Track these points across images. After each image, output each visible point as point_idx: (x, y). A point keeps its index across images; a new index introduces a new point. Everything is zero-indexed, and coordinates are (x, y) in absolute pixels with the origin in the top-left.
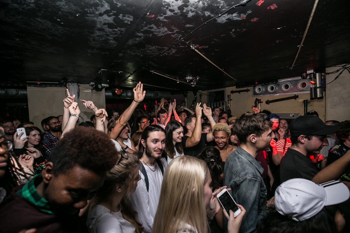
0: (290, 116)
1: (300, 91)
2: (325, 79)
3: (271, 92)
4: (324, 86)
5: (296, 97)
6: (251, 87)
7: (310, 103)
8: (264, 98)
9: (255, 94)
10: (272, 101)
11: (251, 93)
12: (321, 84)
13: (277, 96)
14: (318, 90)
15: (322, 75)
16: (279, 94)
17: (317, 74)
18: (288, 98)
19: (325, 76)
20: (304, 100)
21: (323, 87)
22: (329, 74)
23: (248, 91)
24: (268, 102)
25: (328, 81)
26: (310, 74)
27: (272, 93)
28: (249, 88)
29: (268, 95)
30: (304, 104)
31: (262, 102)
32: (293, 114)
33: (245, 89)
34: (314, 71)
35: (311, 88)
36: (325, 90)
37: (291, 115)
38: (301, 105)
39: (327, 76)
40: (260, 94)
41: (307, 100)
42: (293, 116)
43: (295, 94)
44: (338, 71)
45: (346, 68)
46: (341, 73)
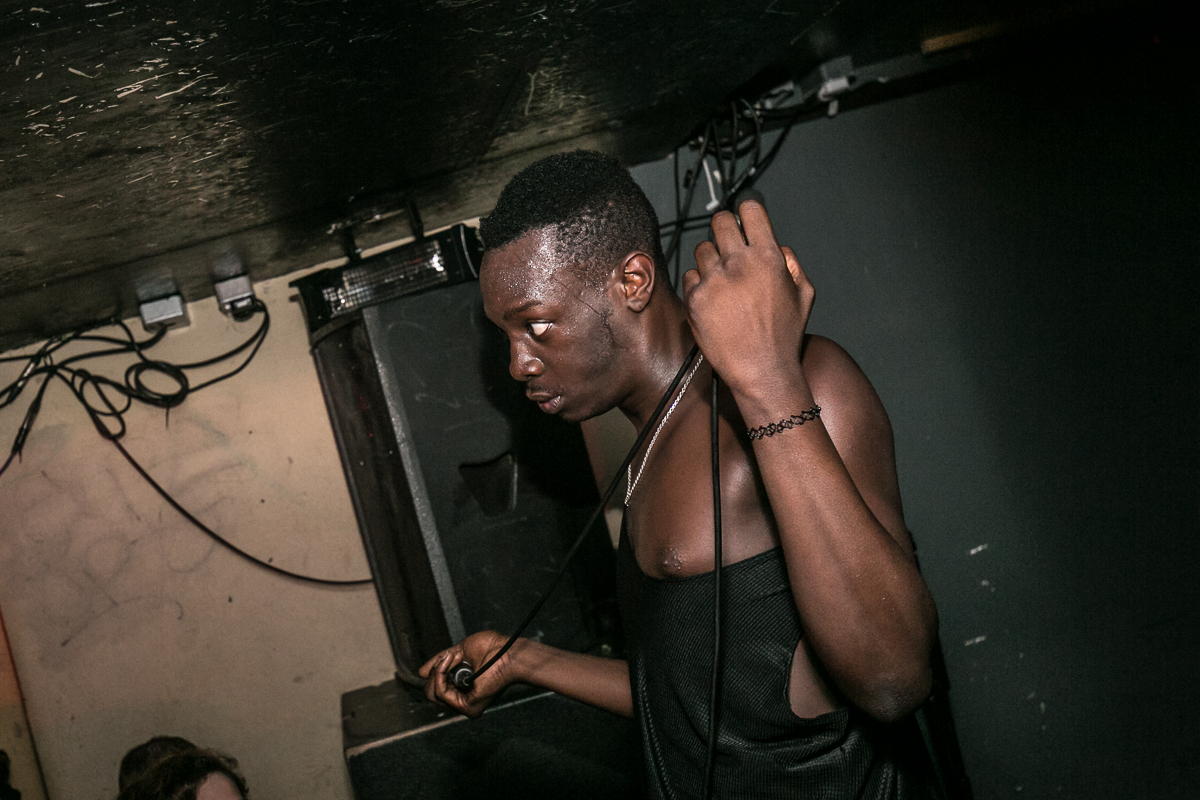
44: (14, 391)
45: (52, 371)
46: (34, 409)
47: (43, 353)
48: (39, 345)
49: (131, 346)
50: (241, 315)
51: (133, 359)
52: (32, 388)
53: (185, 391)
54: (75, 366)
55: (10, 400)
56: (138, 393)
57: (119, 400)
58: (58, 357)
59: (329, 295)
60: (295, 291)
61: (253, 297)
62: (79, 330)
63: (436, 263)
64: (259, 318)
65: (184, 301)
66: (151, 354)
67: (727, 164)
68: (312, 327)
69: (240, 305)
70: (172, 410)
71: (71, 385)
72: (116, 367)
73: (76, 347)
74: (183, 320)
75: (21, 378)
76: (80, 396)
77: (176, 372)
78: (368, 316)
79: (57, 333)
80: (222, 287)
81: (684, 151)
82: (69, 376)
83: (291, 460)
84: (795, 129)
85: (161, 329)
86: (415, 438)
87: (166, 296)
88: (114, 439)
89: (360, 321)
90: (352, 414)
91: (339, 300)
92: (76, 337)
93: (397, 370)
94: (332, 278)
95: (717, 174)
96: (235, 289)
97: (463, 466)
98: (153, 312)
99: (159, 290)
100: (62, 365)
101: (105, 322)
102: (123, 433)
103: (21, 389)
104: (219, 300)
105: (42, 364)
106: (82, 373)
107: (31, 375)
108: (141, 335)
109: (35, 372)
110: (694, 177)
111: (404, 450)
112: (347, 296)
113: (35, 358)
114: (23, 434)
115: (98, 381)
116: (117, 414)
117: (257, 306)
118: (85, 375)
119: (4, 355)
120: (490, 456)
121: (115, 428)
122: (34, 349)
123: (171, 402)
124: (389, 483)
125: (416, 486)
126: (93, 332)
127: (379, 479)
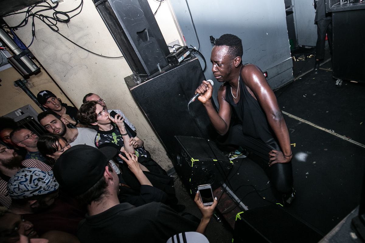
0: (18, 115)
2: (15, 35)
4: (26, 50)
7: (27, 82)
12: (19, 47)
14: (23, 59)
20: (16, 82)
21: (26, 52)
30: (21, 87)
32: (20, 110)
36: (34, 58)
37: (18, 113)
38: (17, 91)
41: (19, 81)
42: (22, 113)
44: (26, 21)
45: (34, 15)
46: (33, 24)
48: (27, 8)
49: (51, 8)
51: (52, 11)
52: (30, 19)
53: (69, 18)
54: (39, 13)
55: (26, 23)
56: (58, 20)
57: (54, 22)
58: (34, 11)
62: (36, 4)
66: (57, 10)
68: (95, 2)
70: (68, 23)
71: (40, 18)
74: (62, 1)
75: (26, 18)
76: (44, 21)
77: (65, 14)
82: (39, 16)
83: (99, 33)
85: (57, 3)
86: (127, 28)
88: (57, 31)
89: (107, 1)
90: (110, 23)
92: (36, 6)
97: (138, 33)
100: (36, 13)
101: (42, 2)
102: (58, 30)
103: (27, 20)
106: (41, 15)
108: (53, 5)
109: (29, 16)
111: (125, 30)
113: (28, 11)
115: (46, 17)
116: (55, 25)
118: (43, 16)
119: (19, 12)
120: (142, 30)
121: (56, 29)
122: (26, 9)
123: (67, 21)
124: (123, 37)
125: (129, 38)
126: (39, 4)
127: (121, 37)
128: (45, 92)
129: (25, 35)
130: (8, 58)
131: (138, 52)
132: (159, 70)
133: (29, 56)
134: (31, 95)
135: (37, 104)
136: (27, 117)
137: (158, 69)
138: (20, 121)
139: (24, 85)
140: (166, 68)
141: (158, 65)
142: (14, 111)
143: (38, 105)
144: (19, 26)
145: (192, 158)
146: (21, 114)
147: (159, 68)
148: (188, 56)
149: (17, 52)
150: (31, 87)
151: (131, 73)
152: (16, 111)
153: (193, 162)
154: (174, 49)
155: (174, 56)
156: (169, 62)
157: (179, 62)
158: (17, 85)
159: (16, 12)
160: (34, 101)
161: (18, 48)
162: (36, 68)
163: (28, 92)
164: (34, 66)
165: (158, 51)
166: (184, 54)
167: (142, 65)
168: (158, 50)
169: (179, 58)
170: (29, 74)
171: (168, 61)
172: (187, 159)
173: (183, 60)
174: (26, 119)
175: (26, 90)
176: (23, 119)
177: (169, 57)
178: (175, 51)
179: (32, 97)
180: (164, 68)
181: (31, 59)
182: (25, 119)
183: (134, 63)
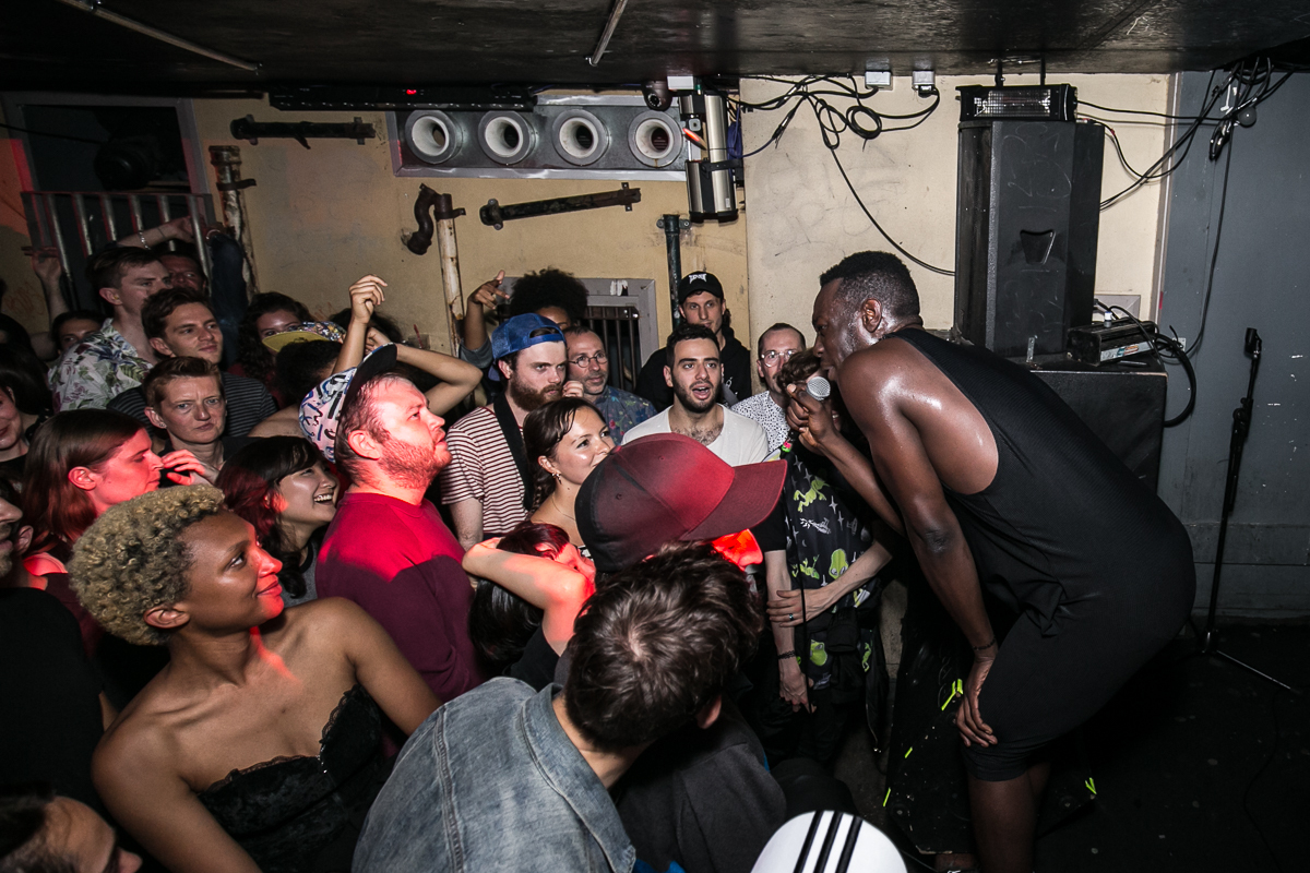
0: (612, 292)
1: (642, 167)
2: (737, 126)
3: (506, 158)
4: (736, 161)
5: (628, 197)
6: (383, 114)
7: (688, 228)
8: (472, 190)
9: (411, 157)
10: (513, 212)
11: (380, 149)
12: (727, 149)
13: (541, 183)
14: (717, 176)
15: (726, 110)
16: (546, 172)
17: (710, 100)
18: (591, 196)
19: (737, 114)
20: (665, 216)
21: (734, 166)
22: (750, 107)
23: (361, 132)
24: (495, 214)
25: (750, 143)
26: (682, 93)
27: (510, 166)
28: (366, 117)
29: (488, 175)
30: (667, 233)
31: (462, 212)
32: (625, 284)
33: (346, 117)
34: (696, 84)
35: (689, 164)
36: (741, 184)
37: (615, 290)
38: (653, 237)
39: (746, 116)
40: (444, 162)
41: (676, 218)
42: (625, 292)
43: (625, 179)
44: (781, 101)
45: (806, 95)
46: (791, 115)
47: (803, 83)
48: (802, 77)
49: (854, 94)
50: (923, 94)
51: (853, 102)
52: (793, 102)
53: (879, 130)
54: (819, 96)
55: (778, 106)
56: (851, 124)
57: (840, 125)
58: (811, 88)
59: (977, 101)
60: (959, 93)
61: (933, 87)
62: (829, 75)
63: (1046, 102)
64: (933, 98)
65: (892, 75)
66: (864, 102)
67: (1243, 86)
68: (962, 118)
69: (924, 88)
70: (868, 141)
71: (815, 107)
72: (843, 104)
73: (823, 85)
74: (889, 87)
75: (787, 95)
76: (818, 115)
77: (876, 117)
78: (995, 125)
79: (814, 72)
80: (917, 74)
81: (1219, 73)
82: (814, 101)
83: (928, 189)
84: (1294, 74)
85: (876, 89)
87: (883, 71)
88: (832, 148)
89: (990, 128)
90: (969, 179)
91: (982, 107)
92: (825, 79)
93: (1002, 164)
94: (982, 92)
95: (1235, 90)
96: (924, 78)
97: (1023, 232)
98: (874, 78)
99: (878, 67)
100: (812, 94)
101: (844, 75)
102: (837, 145)
103: (786, 101)
104: (913, 80)
105: (801, 90)
106: (822, 101)
107: (793, 95)
108: (862, 90)
109: (796, 93)
110: (1220, 92)
111: (992, 212)
112: (988, 107)
113: (798, 85)
114: (780, 131)
115: (830, 109)
116: (836, 133)
117: (934, 91)
118: (825, 105)
119: (781, 78)
120: (1041, 230)
121: (833, 141)
122: (798, 78)
123: (869, 135)
124: (978, 227)
125: (992, 236)
126: (835, 79)
127: (974, 222)
128: (703, 277)
129: (757, 129)
130: (687, 161)
131: (994, 281)
132: (1025, 354)
133: (733, 174)
134: (675, 262)
135: (671, 288)
136: (627, 308)
137: (1027, 350)
138: (606, 308)
139: (677, 231)
140: (1049, 358)
141: (1032, 342)
142: (613, 279)
143: (672, 292)
144: (759, 107)
145: (960, 681)
146: (619, 293)
147: (1031, 350)
148: (1139, 356)
149: (715, 157)
150: (687, 243)
151: (947, 323)
152: (617, 280)
153: (954, 697)
154: (1108, 316)
155: (1094, 338)
156: (1069, 346)
157: (1102, 359)
158: (662, 224)
159: (775, 77)
160: (671, 277)
161: (725, 148)
162: (728, 206)
163: (673, 251)
164: (728, 200)
165: (1054, 300)
166: (1129, 344)
167: (985, 320)
168: (1056, 299)
169: (1105, 349)
170: (704, 214)
171: (1070, 341)
172: (943, 674)
173: (1118, 360)
174: (621, 309)
175: (673, 245)
176: (614, 308)
177: (1078, 333)
178: (1108, 325)
179: (673, 267)
180: (1044, 356)
181: (732, 183)
182: (619, 308)
183: (969, 303)
